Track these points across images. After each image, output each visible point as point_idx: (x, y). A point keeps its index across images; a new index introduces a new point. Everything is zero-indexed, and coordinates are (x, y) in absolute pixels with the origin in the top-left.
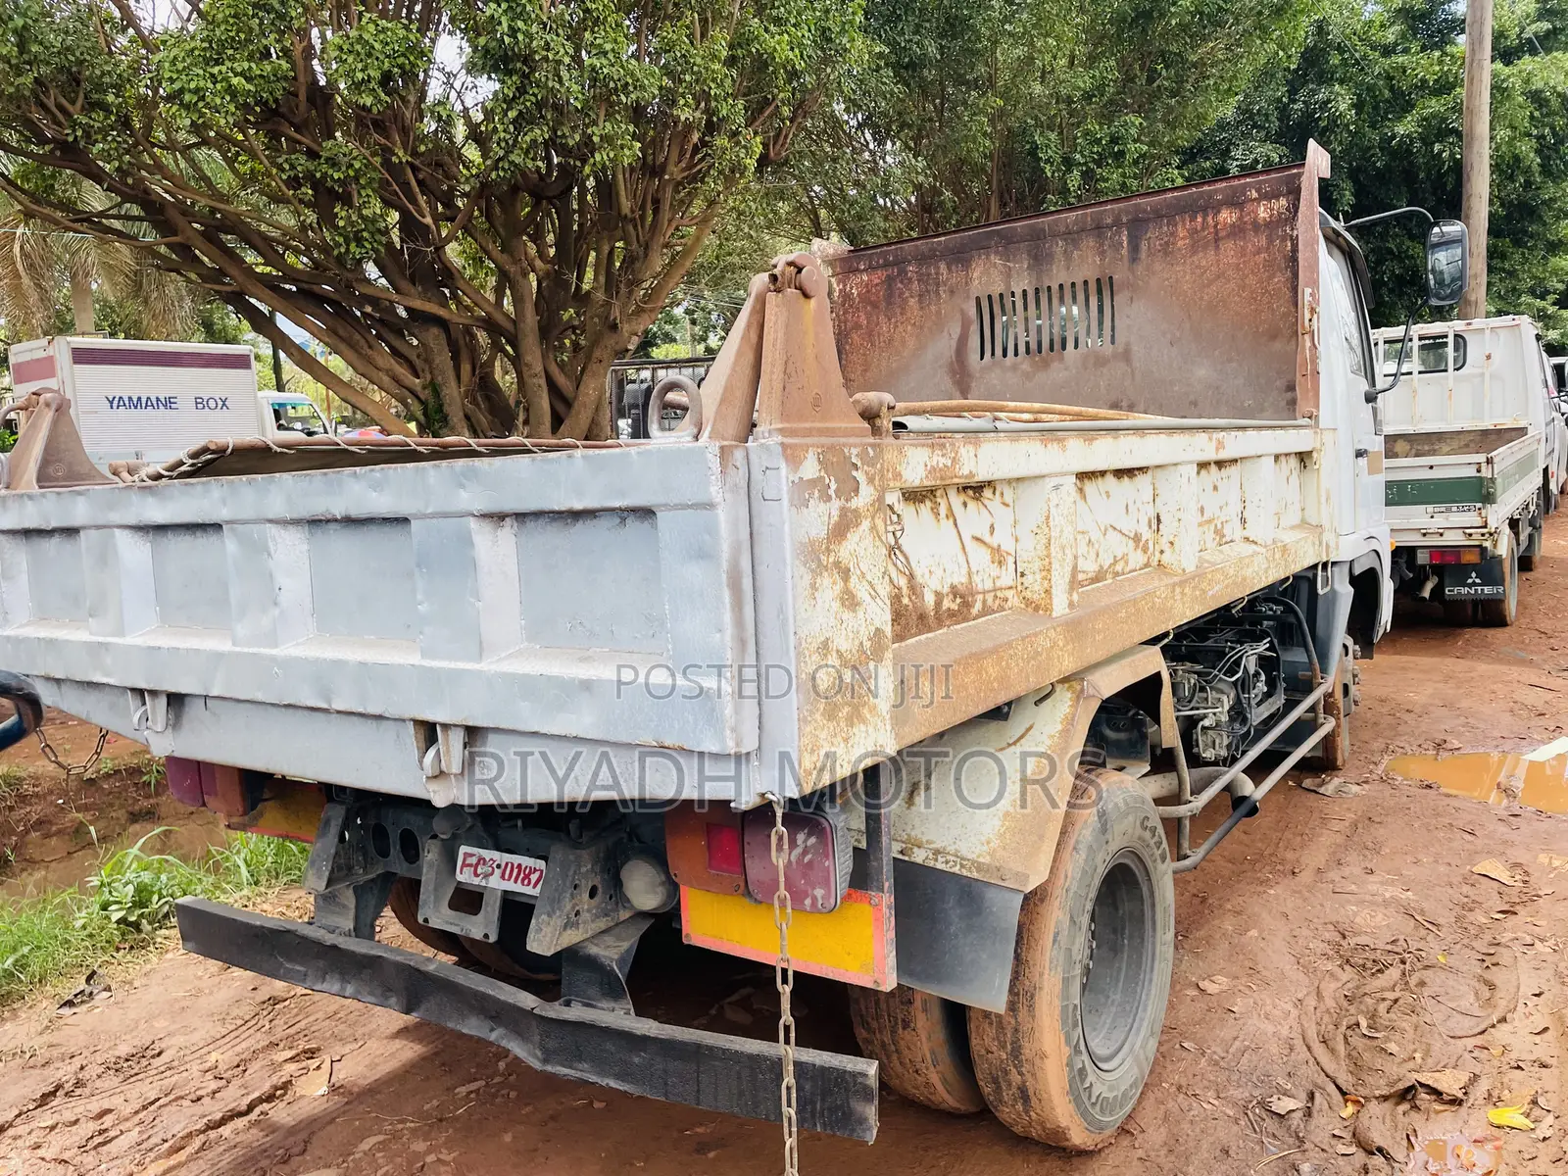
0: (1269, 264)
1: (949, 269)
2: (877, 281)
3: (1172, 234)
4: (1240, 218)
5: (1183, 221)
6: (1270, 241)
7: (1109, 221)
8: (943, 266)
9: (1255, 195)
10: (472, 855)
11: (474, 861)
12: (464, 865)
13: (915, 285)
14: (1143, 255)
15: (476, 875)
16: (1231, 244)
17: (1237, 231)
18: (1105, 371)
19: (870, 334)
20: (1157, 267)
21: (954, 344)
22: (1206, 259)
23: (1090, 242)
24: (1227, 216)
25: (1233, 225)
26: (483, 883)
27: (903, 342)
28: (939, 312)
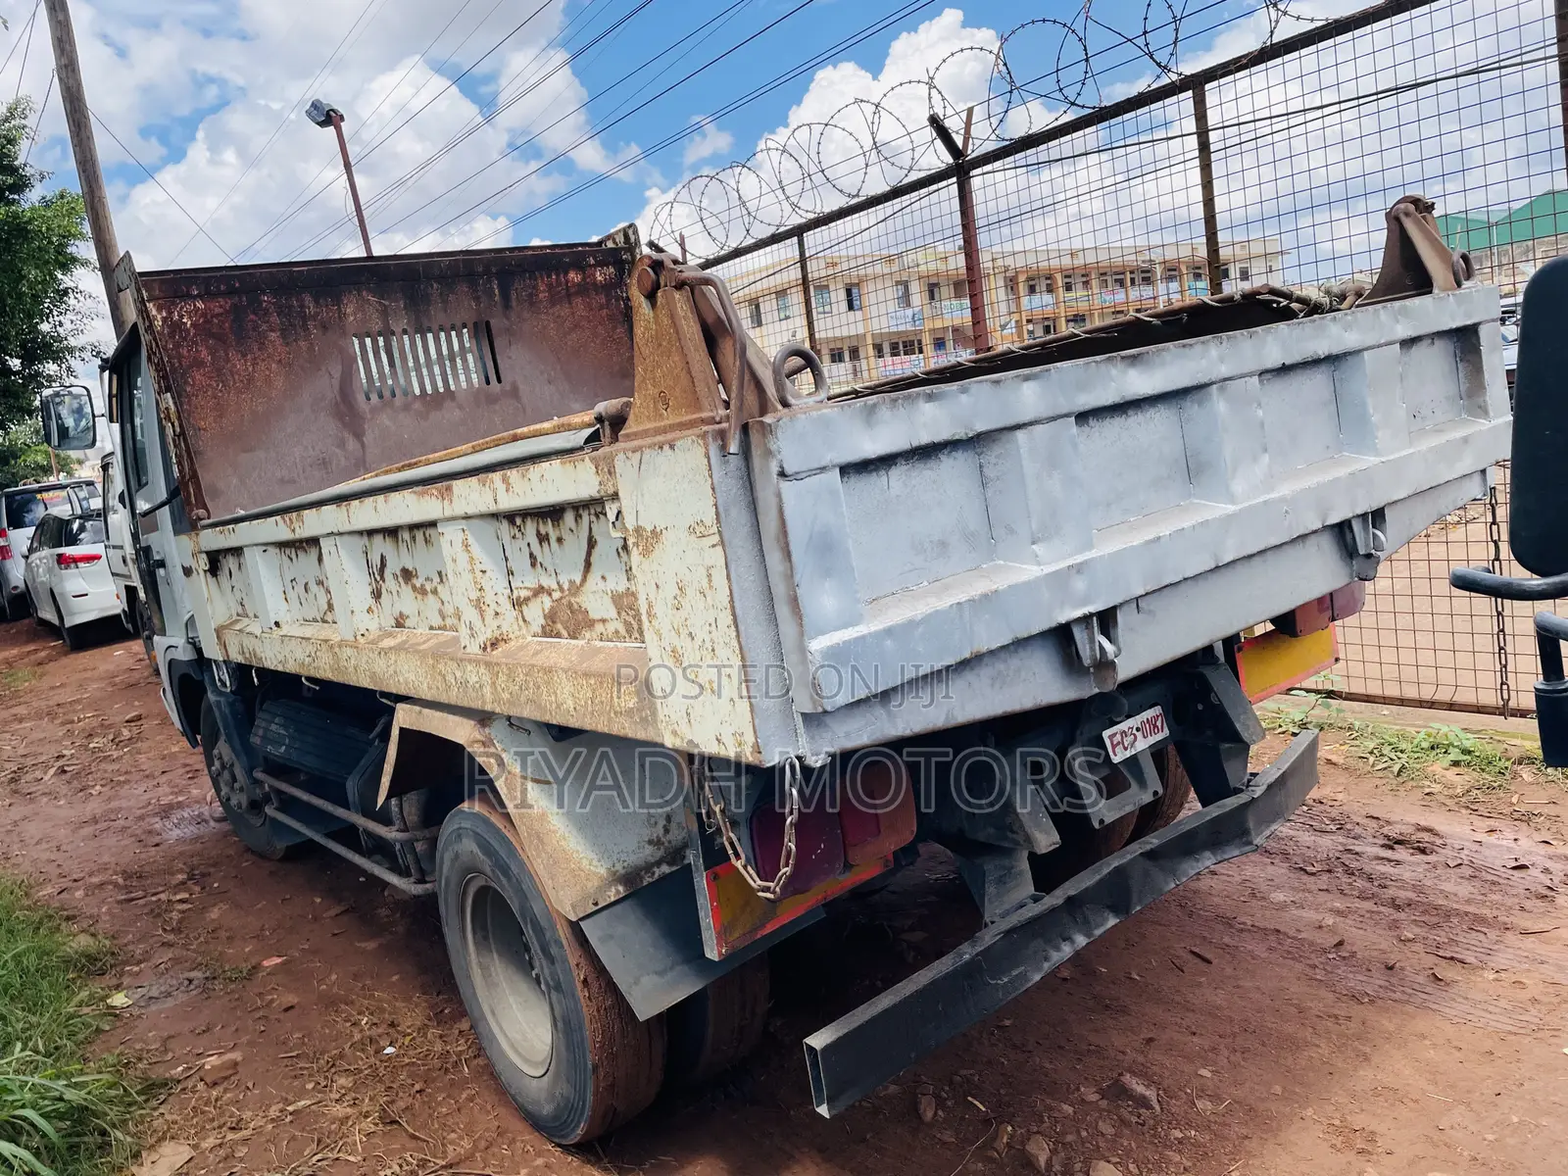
0: (611, 318)
1: (317, 302)
2: (217, 310)
3: (534, 287)
4: (584, 279)
5: (541, 276)
6: (608, 301)
7: (481, 269)
8: (308, 300)
9: (592, 262)
10: (1115, 734)
11: (1118, 738)
12: (1114, 747)
13: (275, 318)
14: (514, 303)
15: (1126, 749)
16: (580, 300)
17: (583, 289)
18: (497, 407)
19: (219, 371)
20: (526, 315)
21: (336, 383)
22: (563, 310)
23: (463, 287)
24: (574, 277)
25: (579, 284)
26: (1134, 753)
27: (268, 381)
28: (311, 348)
